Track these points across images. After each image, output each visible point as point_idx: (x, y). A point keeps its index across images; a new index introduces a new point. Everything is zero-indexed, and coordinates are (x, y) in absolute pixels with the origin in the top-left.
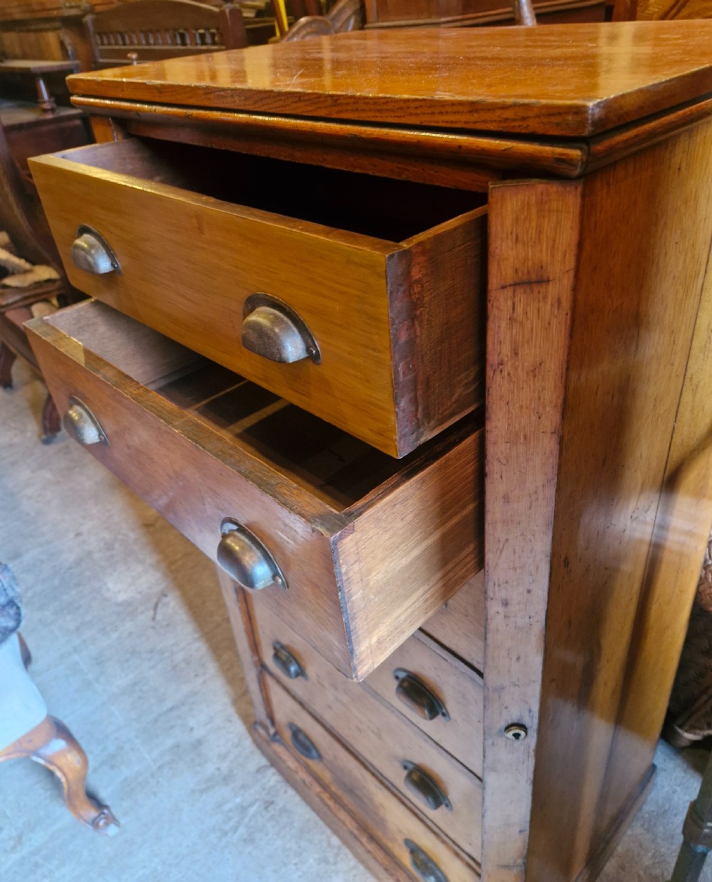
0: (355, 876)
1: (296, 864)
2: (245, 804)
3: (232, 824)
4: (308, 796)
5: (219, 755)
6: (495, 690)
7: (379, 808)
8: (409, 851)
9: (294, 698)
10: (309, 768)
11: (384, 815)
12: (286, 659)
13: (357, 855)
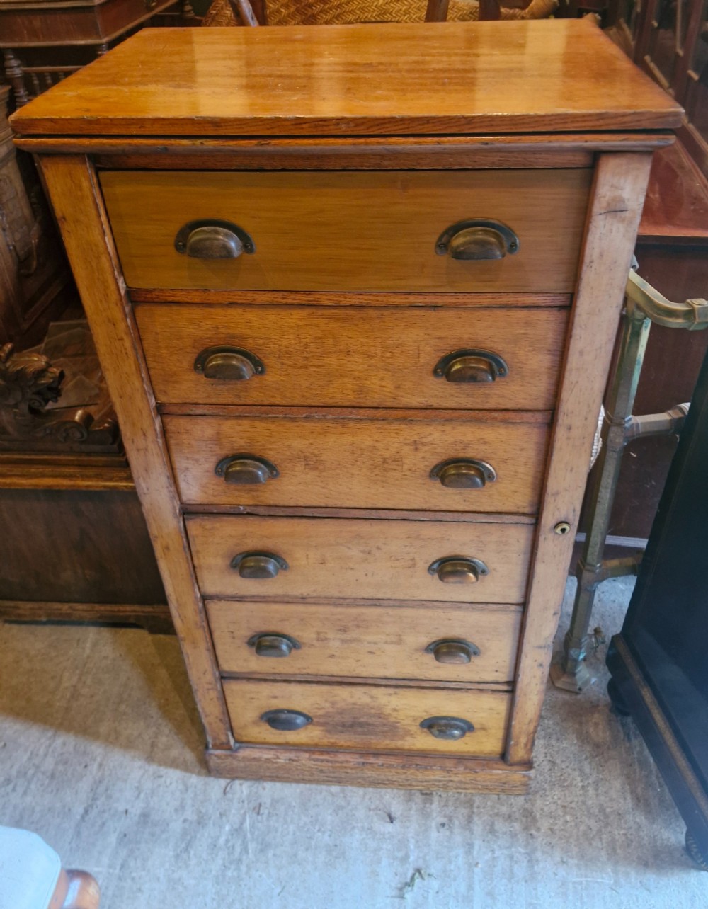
2: (236, 826)
4: (297, 769)
5: (176, 810)
6: (553, 495)
7: (390, 714)
8: (425, 730)
9: (275, 681)
10: (286, 746)
11: (396, 718)
12: (276, 643)
13: (363, 782)
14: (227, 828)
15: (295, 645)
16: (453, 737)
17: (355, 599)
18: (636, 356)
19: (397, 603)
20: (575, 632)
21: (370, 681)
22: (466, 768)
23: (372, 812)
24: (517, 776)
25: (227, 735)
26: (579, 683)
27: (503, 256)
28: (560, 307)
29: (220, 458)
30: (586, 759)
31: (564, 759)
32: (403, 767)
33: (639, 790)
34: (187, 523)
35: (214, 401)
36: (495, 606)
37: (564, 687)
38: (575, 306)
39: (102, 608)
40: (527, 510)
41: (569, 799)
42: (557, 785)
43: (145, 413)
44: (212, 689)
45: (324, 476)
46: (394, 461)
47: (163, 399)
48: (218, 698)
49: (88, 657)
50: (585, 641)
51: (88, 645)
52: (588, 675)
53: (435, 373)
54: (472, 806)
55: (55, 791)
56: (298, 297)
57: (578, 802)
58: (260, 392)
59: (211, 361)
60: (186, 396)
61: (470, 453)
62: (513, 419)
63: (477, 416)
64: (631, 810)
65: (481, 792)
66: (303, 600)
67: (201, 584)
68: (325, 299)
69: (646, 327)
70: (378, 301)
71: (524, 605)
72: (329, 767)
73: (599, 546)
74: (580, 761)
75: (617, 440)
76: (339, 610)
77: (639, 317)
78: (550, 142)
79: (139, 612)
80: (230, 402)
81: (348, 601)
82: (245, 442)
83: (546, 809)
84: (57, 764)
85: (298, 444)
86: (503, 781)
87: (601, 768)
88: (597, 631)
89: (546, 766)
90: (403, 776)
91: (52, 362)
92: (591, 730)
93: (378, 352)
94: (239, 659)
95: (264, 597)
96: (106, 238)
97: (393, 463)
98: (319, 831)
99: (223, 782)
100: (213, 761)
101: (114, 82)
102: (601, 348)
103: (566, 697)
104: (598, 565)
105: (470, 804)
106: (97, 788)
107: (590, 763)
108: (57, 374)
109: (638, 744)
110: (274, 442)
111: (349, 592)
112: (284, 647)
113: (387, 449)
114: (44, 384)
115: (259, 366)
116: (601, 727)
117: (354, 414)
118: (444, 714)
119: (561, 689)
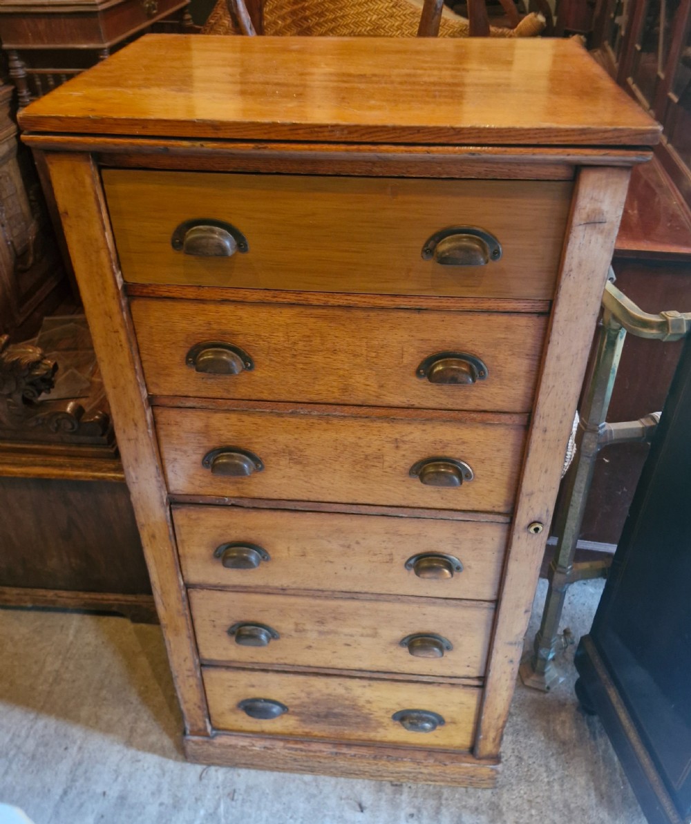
2: (211, 811)
4: (272, 758)
5: (153, 794)
6: (527, 495)
7: (363, 706)
8: (397, 722)
9: (253, 670)
10: (262, 735)
11: (369, 709)
12: (255, 633)
13: (335, 772)
14: (202, 812)
15: (273, 635)
16: (424, 729)
17: (333, 591)
18: (611, 364)
19: (373, 597)
20: (546, 631)
21: (345, 673)
22: (436, 761)
23: (343, 801)
24: (485, 769)
25: (205, 722)
26: (548, 682)
27: (487, 262)
28: (540, 314)
29: (208, 450)
30: (553, 755)
31: (531, 755)
32: (375, 758)
33: (603, 787)
34: (173, 512)
35: (204, 394)
36: (468, 602)
37: (532, 686)
38: (554, 313)
39: (86, 596)
40: (502, 509)
41: (535, 794)
42: (523, 780)
43: (137, 404)
44: (192, 676)
45: (307, 471)
46: (376, 458)
47: (155, 391)
48: (197, 685)
49: (72, 643)
50: (555, 641)
51: (72, 632)
52: (556, 675)
53: (418, 373)
54: (440, 798)
55: (35, 772)
56: (289, 296)
57: (543, 797)
58: (249, 388)
59: (202, 356)
60: (177, 389)
61: (449, 453)
62: (491, 420)
63: (457, 416)
64: (594, 806)
65: (450, 784)
66: (283, 591)
67: (184, 573)
68: (313, 299)
69: (621, 337)
70: (365, 302)
71: (497, 602)
72: (302, 756)
73: (570, 548)
74: (547, 758)
75: (591, 446)
76: (318, 602)
77: (615, 328)
78: (534, 154)
79: (122, 601)
80: (219, 396)
81: (326, 593)
82: (232, 435)
83: (512, 803)
84: (37, 745)
85: (283, 439)
86: (472, 774)
87: (567, 765)
88: (566, 632)
89: (513, 761)
90: (374, 767)
91: (46, 355)
92: (558, 728)
93: (364, 352)
94: (219, 647)
95: (246, 587)
96: (106, 234)
97: (375, 460)
98: (291, 818)
99: (199, 768)
100: (190, 747)
101: (117, 84)
102: (577, 354)
103: (535, 695)
104: (569, 567)
105: (439, 796)
106: (76, 770)
107: (556, 760)
108: (51, 366)
109: (604, 742)
110: (261, 436)
111: (328, 585)
112: (263, 637)
113: (369, 447)
114: (38, 375)
115: (248, 362)
116: (567, 725)
117: (338, 411)
118: (416, 707)
119: (529, 688)
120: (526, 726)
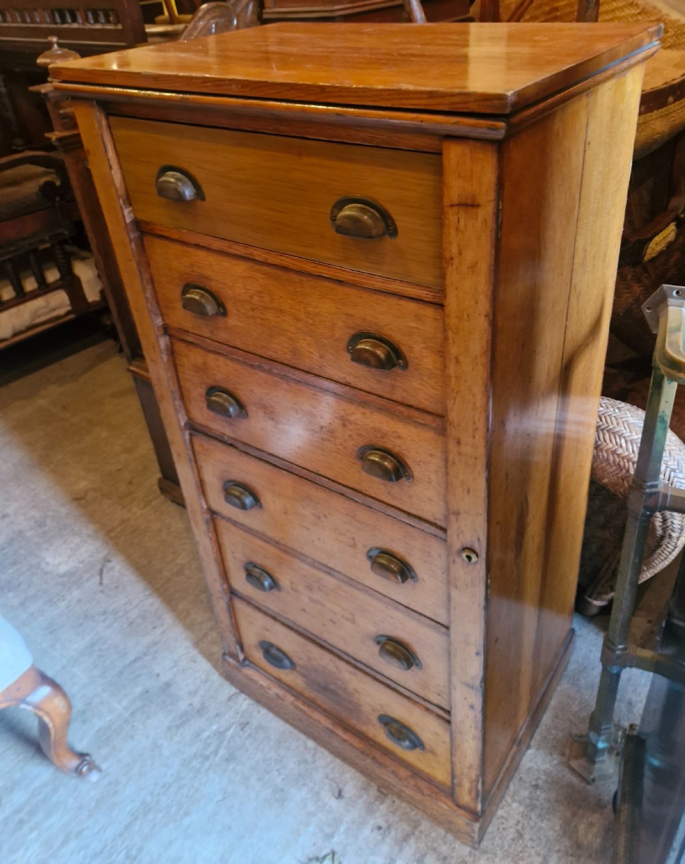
0: (333, 768)
1: (278, 770)
2: (221, 730)
3: (212, 748)
5: (190, 693)
6: (454, 513)
7: (353, 694)
8: (383, 726)
9: (266, 614)
10: (279, 682)
11: (358, 699)
12: (261, 578)
13: (333, 750)
14: (215, 727)
15: (275, 585)
16: (403, 745)
17: (314, 560)
18: (658, 411)
23: (327, 781)
24: (460, 820)
25: (236, 648)
26: (595, 774)
30: (558, 851)
31: (535, 838)
34: (193, 437)
36: (427, 620)
37: (576, 768)
38: (445, 306)
42: (510, 858)
44: (222, 598)
45: (279, 427)
46: (329, 432)
47: (167, 321)
48: (226, 609)
53: (348, 349)
54: (416, 827)
58: (226, 333)
61: (388, 445)
62: (416, 418)
63: (387, 405)
67: (207, 497)
68: (256, 255)
70: (296, 265)
71: (449, 630)
74: (550, 850)
75: (636, 505)
80: (207, 336)
81: (310, 560)
85: (258, 391)
90: (363, 763)
92: (582, 827)
93: (303, 317)
94: (240, 580)
95: (250, 529)
99: (233, 690)
103: (575, 780)
105: (416, 824)
106: (152, 647)
107: (560, 858)
110: (242, 384)
111: (308, 551)
112: (267, 583)
113: (322, 418)
115: (222, 307)
116: (595, 830)
117: (293, 374)
119: (573, 770)
120: (546, 805)
